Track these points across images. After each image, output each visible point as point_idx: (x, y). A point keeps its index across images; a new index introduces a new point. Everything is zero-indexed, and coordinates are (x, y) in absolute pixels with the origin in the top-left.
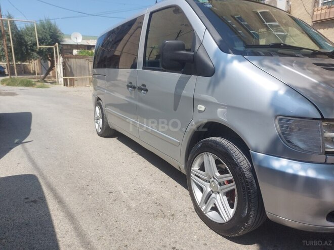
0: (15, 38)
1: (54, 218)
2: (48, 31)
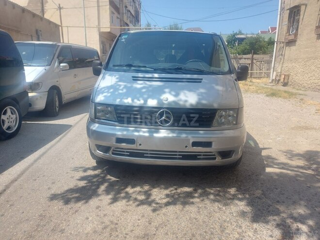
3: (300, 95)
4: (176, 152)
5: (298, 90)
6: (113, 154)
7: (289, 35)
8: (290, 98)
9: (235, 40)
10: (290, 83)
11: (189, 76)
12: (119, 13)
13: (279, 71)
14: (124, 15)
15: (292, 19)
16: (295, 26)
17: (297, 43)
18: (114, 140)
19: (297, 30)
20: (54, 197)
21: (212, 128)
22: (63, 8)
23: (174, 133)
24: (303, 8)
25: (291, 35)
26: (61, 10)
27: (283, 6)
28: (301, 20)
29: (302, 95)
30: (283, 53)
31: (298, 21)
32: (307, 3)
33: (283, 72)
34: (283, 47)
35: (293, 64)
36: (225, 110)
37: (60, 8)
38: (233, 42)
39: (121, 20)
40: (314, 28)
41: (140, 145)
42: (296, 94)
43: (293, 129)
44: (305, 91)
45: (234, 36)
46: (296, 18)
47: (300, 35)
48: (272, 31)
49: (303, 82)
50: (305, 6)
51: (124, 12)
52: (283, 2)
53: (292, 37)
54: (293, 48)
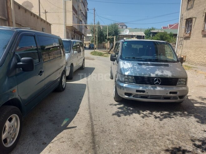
0: (99, 33)
1: (85, 92)
2: (114, 29)
3: (194, 68)
4: (162, 96)
5: (191, 65)
6: (133, 97)
7: (186, 33)
8: (189, 69)
9: (151, 33)
10: (186, 61)
11: (163, 63)
12: (77, 14)
13: (180, 53)
14: (80, 15)
15: (188, 25)
16: (189, 29)
17: (191, 38)
18: (135, 91)
19: (191, 31)
20: (113, 114)
21: (177, 86)
22: (47, 12)
23: (162, 88)
24: (194, 19)
25: (187, 34)
26: (46, 13)
27: (182, 17)
28: (193, 26)
29: (195, 68)
30: (182, 44)
31: (191, 26)
32: (196, 17)
33: (182, 54)
34: (182, 40)
35: (188, 50)
36: (180, 78)
37: (46, 12)
38: (149, 34)
39: (78, 18)
40: (201, 31)
41: (147, 93)
42: (192, 67)
43: (197, 86)
44: (196, 65)
45: (150, 31)
46: (190, 24)
47: (192, 34)
48: (170, 27)
49: (194, 60)
50: (195, 19)
51: (80, 13)
52: (182, 14)
53: (188, 35)
54: (188, 41)
